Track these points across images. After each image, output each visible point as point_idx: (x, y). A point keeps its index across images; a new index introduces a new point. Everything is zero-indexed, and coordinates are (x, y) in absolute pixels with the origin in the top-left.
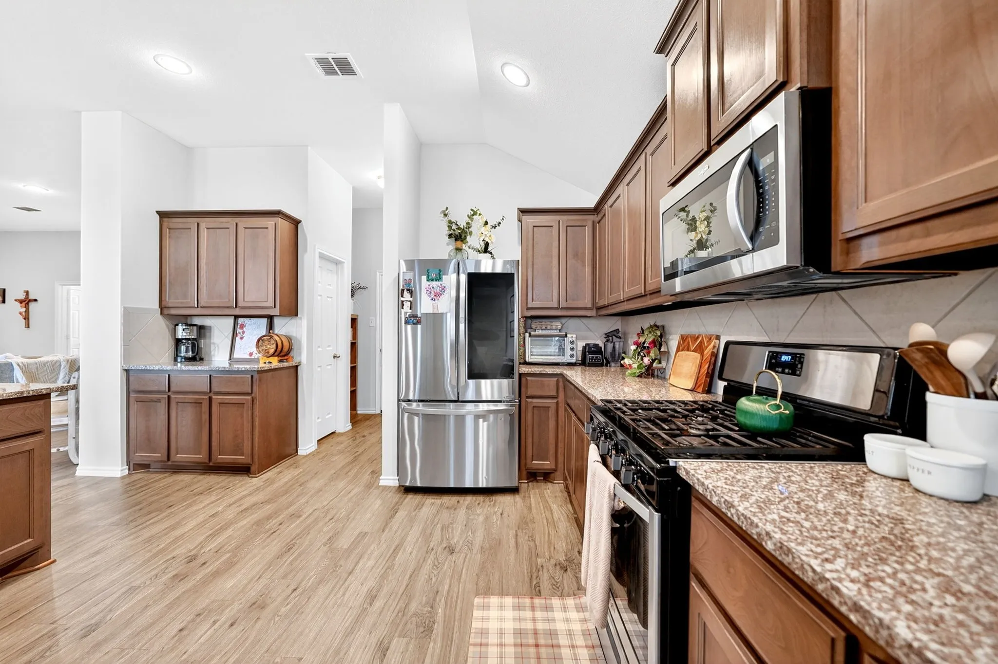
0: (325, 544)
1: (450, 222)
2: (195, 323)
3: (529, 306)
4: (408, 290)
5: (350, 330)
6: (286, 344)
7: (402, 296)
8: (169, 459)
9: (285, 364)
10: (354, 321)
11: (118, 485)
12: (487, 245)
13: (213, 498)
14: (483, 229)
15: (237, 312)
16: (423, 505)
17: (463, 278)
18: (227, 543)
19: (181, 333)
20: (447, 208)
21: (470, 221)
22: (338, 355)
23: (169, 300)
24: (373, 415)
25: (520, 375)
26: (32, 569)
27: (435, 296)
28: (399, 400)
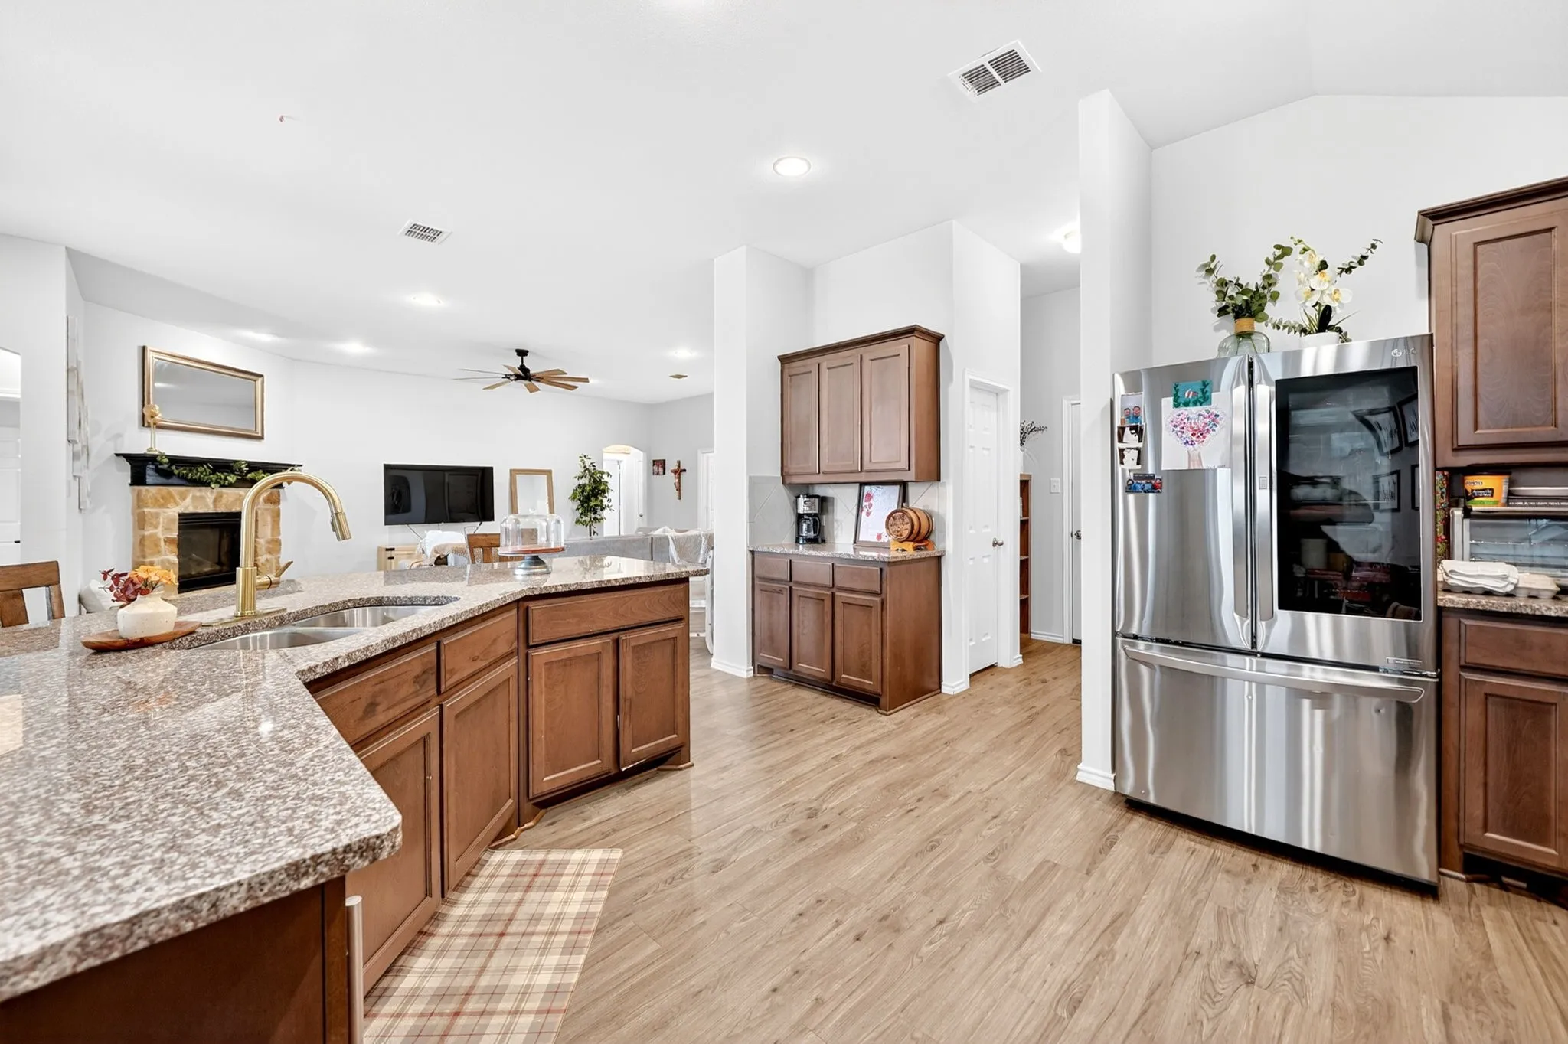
0: (987, 859)
1: (1223, 283)
2: (818, 494)
3: (1462, 441)
4: (1132, 428)
5: (1019, 499)
6: (924, 523)
7: (1121, 440)
8: (791, 667)
9: (924, 554)
10: (1025, 485)
11: (743, 688)
12: (1326, 314)
13: (836, 733)
14: (1315, 281)
15: (863, 478)
16: (1169, 847)
17: (1265, 393)
18: (851, 806)
19: (803, 508)
20: (1213, 258)
21: (1272, 272)
22: (1000, 542)
23: (792, 467)
24: (1056, 645)
25: (1440, 612)
26: (674, 767)
27: (1193, 435)
28: (1115, 634)
